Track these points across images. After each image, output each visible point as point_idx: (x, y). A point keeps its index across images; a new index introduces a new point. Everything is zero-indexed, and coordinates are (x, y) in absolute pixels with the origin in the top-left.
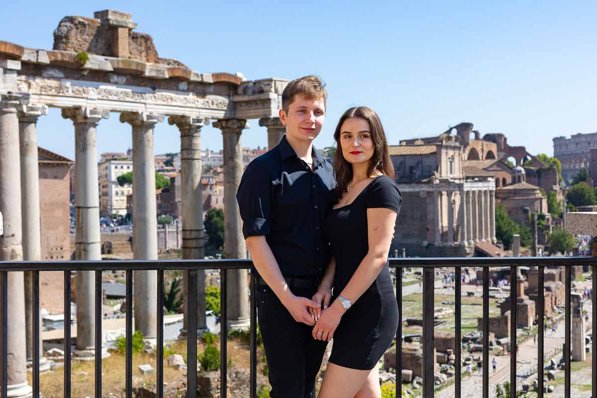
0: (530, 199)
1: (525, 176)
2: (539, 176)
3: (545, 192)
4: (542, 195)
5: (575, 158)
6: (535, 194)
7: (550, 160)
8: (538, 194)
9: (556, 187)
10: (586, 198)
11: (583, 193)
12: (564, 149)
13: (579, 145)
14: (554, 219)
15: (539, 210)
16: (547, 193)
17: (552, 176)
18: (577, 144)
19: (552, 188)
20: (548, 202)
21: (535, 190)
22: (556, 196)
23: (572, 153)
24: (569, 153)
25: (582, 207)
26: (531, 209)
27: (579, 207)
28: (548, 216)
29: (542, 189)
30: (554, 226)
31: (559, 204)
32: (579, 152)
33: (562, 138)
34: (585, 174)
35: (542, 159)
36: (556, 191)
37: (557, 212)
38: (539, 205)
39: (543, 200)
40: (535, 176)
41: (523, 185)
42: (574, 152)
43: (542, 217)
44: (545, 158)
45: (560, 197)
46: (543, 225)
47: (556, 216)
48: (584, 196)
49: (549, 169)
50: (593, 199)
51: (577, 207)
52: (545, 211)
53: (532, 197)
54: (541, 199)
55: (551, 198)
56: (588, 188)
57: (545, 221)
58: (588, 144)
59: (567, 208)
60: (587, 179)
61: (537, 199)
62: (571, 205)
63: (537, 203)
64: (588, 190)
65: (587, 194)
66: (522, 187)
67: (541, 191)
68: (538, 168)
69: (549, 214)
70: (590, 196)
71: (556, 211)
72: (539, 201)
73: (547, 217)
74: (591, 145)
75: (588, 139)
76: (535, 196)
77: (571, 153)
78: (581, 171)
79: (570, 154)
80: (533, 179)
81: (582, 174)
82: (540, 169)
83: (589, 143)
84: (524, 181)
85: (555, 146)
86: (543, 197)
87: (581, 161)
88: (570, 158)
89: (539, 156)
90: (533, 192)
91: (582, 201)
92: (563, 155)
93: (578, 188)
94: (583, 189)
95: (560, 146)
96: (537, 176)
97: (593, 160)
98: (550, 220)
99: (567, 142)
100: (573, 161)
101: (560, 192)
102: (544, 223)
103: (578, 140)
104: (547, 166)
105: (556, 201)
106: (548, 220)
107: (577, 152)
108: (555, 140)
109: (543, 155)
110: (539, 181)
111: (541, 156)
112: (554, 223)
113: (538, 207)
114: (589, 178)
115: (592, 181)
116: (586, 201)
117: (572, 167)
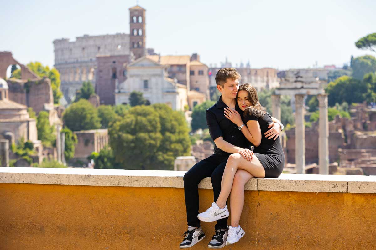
0: (14, 122)
1: (7, 92)
2: (28, 92)
3: (34, 113)
4: (30, 117)
5: (80, 67)
6: (20, 115)
7: (46, 70)
8: (24, 115)
9: (50, 106)
10: (88, 120)
11: (84, 113)
12: (67, 55)
13: (86, 51)
14: (45, 148)
15: (25, 137)
16: (37, 114)
17: (44, 92)
18: (84, 49)
19: (44, 107)
20: (37, 125)
21: (19, 110)
22: (48, 118)
23: (77, 61)
24: (72, 60)
25: (82, 132)
26: (16, 135)
27: (78, 132)
28: (37, 143)
29: (31, 109)
30: (46, 156)
31: (52, 129)
32: (86, 59)
33: (63, 41)
34: (89, 90)
35: (35, 69)
36: (48, 111)
37: (49, 138)
38: (26, 130)
39: (31, 123)
40: (22, 92)
41: (5, 103)
42: (79, 60)
43: (29, 146)
44: (39, 68)
45: (54, 120)
46: (30, 157)
47: (48, 144)
48: (84, 117)
49: (40, 82)
50: (97, 121)
51: (75, 132)
52: (33, 138)
53: (16, 119)
54: (28, 122)
55: (42, 120)
56: (90, 107)
57: (34, 150)
58: (97, 49)
59: (61, 133)
60: (91, 96)
61: (22, 122)
62: (67, 130)
63: (23, 128)
64: (90, 110)
65: (89, 116)
66: (5, 106)
67: (28, 111)
68: (26, 81)
69: (40, 141)
70: (92, 118)
71: (47, 136)
72: (25, 124)
73: (35, 146)
74: (101, 50)
75: (98, 43)
76: (20, 117)
77: (75, 60)
78: (84, 85)
79: (74, 63)
80: (19, 95)
81: (86, 89)
82: (29, 82)
83: (99, 48)
84: (5, 97)
85: (56, 51)
86: (30, 119)
87: (89, 71)
88: (74, 67)
89: (31, 65)
90: (17, 113)
91: (82, 124)
92: (66, 63)
93: (78, 108)
94: (83, 109)
95: (62, 50)
96: (25, 91)
97: (101, 71)
98: (41, 149)
99: (71, 46)
100: (79, 71)
101: (54, 113)
102: (32, 153)
103: (84, 44)
104: (39, 77)
105: (49, 124)
106: (37, 149)
107: (83, 59)
108: (56, 42)
109: (36, 63)
110: (27, 97)
111: (34, 64)
112: (46, 152)
113: (24, 133)
114: (94, 94)
115: (98, 98)
116: (87, 124)
117: (77, 79)
